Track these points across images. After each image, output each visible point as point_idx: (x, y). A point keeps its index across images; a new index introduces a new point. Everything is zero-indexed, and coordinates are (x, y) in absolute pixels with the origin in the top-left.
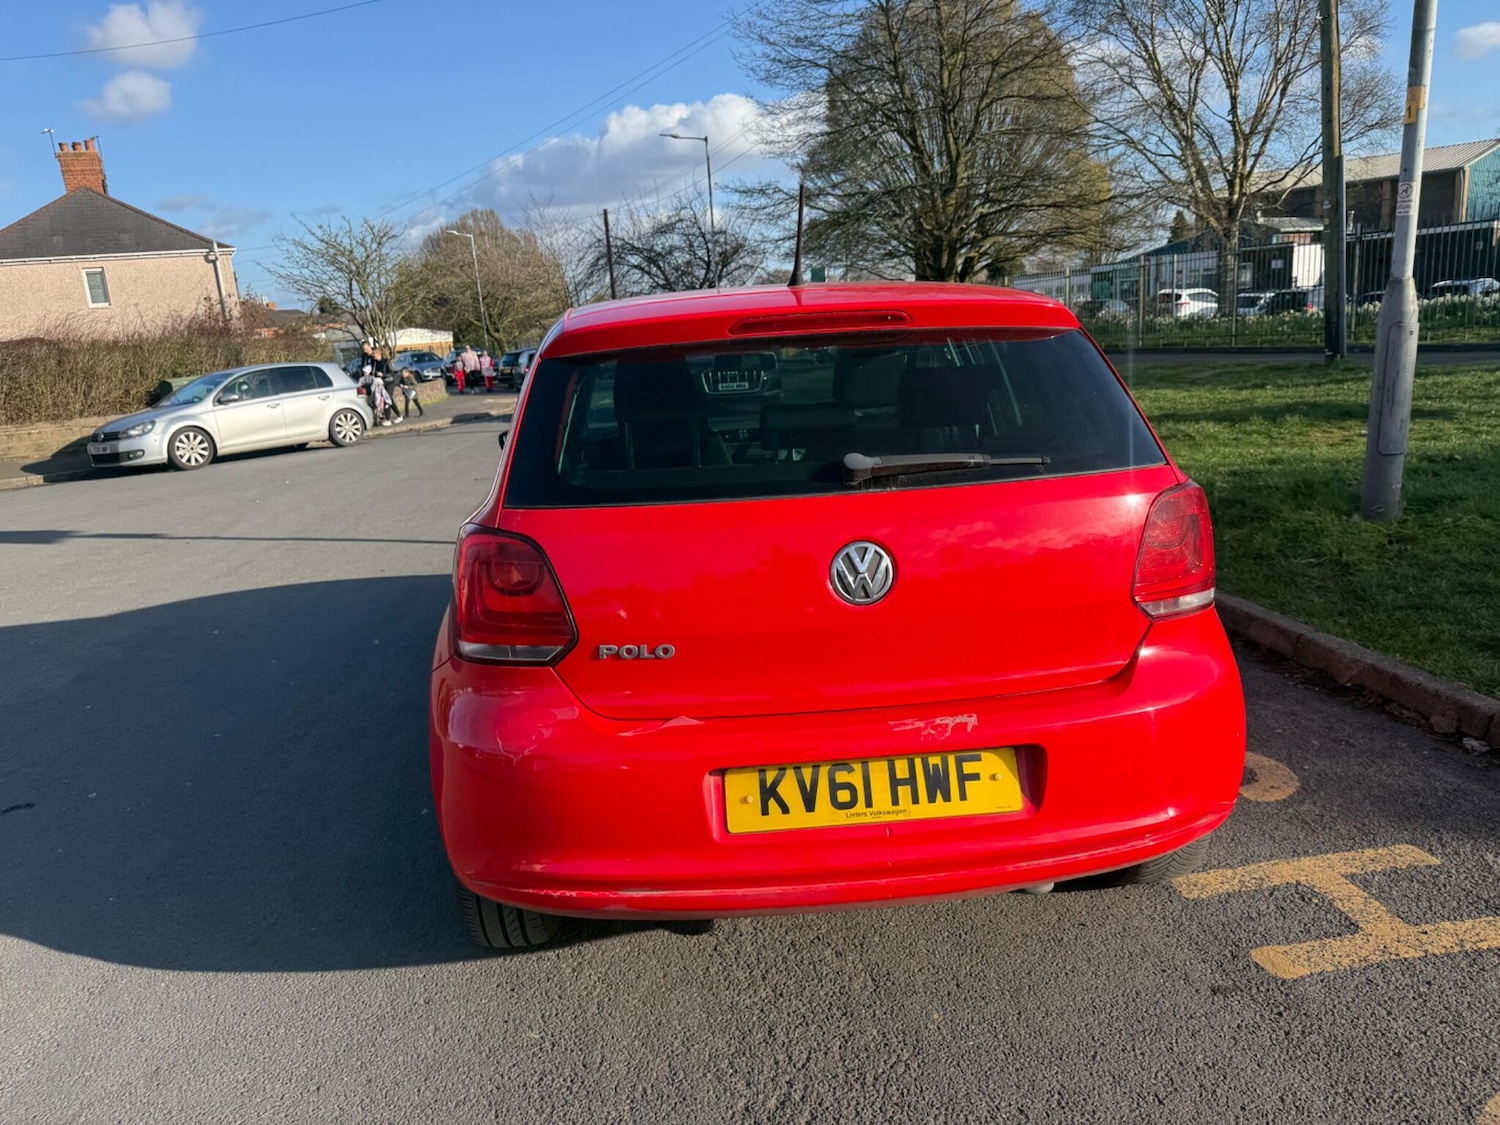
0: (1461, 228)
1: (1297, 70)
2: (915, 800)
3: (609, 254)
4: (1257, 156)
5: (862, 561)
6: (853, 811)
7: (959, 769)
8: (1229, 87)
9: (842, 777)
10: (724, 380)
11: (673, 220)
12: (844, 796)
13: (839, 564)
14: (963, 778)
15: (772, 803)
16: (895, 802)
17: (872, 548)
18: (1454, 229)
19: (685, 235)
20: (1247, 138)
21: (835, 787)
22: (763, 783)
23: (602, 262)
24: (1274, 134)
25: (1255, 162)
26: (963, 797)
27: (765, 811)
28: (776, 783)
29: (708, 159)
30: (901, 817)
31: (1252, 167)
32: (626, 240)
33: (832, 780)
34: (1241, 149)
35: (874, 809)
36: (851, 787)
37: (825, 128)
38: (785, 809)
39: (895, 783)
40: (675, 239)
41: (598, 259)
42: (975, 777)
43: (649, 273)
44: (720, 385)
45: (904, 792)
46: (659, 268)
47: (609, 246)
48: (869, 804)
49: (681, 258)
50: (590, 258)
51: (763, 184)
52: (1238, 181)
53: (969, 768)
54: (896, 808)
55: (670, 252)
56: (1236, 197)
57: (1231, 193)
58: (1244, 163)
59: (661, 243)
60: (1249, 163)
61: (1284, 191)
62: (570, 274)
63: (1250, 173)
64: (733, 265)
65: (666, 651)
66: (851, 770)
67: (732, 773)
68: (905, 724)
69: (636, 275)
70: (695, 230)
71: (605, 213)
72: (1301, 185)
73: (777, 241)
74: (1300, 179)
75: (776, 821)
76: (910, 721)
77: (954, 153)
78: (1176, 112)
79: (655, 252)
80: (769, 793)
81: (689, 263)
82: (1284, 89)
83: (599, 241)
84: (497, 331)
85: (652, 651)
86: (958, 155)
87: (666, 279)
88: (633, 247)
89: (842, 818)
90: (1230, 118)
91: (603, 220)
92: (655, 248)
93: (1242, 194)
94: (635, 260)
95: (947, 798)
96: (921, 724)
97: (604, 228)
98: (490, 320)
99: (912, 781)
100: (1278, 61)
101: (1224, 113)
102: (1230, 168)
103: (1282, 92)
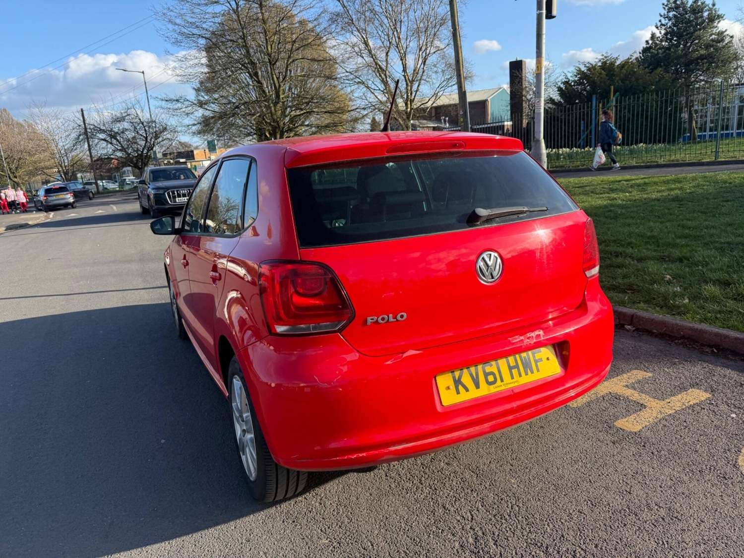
0: (489, 125)
1: (429, 54)
2: (520, 375)
3: (86, 133)
4: (416, 91)
5: (490, 260)
6: (496, 385)
7: (534, 357)
8: (402, 60)
9: (488, 369)
10: (179, 196)
11: (124, 115)
12: (491, 378)
13: (481, 263)
14: (536, 362)
15: (460, 387)
16: (513, 378)
17: (493, 254)
18: (486, 126)
19: (132, 123)
20: (412, 82)
21: (486, 375)
22: (454, 378)
23: (81, 137)
24: (422, 82)
25: (416, 94)
26: (538, 371)
27: (458, 392)
28: (460, 377)
29: (145, 83)
30: (516, 384)
31: (415, 96)
32: (96, 125)
33: (484, 371)
34: (409, 88)
35: (505, 383)
36: (492, 373)
37: (206, 70)
38: (467, 390)
39: (511, 368)
40: (126, 125)
41: (80, 135)
42: (541, 360)
43: (111, 143)
44: (177, 199)
45: (515, 371)
46: (118, 141)
47: (86, 129)
48: (502, 381)
49: (130, 135)
50: (74, 135)
51: (178, 97)
52: (409, 102)
53: (538, 356)
54: (513, 380)
55: (123, 132)
56: (409, 110)
57: (407, 108)
58: (411, 94)
59: (117, 127)
60: (413, 95)
61: (427, 108)
62: (61, 144)
63: (414, 99)
64: (160, 139)
65: (402, 317)
66: (491, 365)
67: (439, 375)
68: (516, 339)
69: (104, 144)
70: (137, 120)
71: (82, 111)
72: (435, 105)
73: (188, 126)
74: (434, 102)
75: (464, 397)
76: (517, 337)
77: (277, 85)
78: (381, 71)
79: (114, 131)
80: (458, 382)
81: (134, 138)
82: (425, 62)
83: (80, 126)
84: (16, 177)
85: (395, 317)
86: (280, 86)
87: (122, 146)
88: (101, 130)
89: (493, 389)
90: (403, 74)
91: (81, 115)
92: (114, 129)
93: (411, 109)
94: (102, 136)
95: (532, 372)
96: (522, 338)
97: (82, 119)
98: (11, 172)
99: (517, 366)
100: (420, 49)
101: (401, 72)
102: (405, 96)
103: (424, 63)
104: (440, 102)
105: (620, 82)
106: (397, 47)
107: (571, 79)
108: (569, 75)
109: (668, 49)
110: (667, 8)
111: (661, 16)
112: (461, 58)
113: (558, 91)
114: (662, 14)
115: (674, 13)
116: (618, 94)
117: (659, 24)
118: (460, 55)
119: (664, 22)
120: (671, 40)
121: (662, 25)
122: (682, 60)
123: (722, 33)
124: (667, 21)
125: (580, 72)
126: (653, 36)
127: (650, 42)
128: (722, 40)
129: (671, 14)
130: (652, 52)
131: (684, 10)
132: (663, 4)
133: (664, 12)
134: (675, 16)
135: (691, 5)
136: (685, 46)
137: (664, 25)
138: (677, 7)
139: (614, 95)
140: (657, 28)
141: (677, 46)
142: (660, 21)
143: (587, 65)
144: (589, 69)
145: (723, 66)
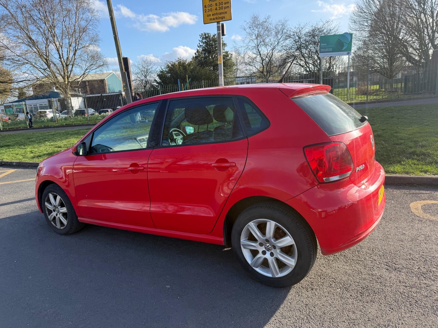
4: (71, 71)
20: (67, 66)
24: (75, 66)
25: (71, 73)
31: (70, 74)
52: (66, 78)
56: (66, 82)
57: (65, 81)
58: (68, 73)
60: (69, 73)
61: (79, 82)
63: (70, 76)
72: (84, 80)
74: (83, 79)
90: (60, 60)
93: (68, 82)
100: (70, 46)
101: (58, 58)
102: (63, 74)
103: (75, 54)
104: (87, 79)
105: (190, 73)
106: (54, 42)
107: (164, 70)
108: (163, 67)
109: (205, 58)
110: (202, 37)
111: (200, 41)
112: (120, 53)
113: (158, 76)
114: (200, 40)
115: (205, 40)
116: (190, 79)
117: (199, 46)
118: (120, 51)
119: (201, 44)
120: (205, 54)
121: (200, 45)
122: (213, 64)
123: (228, 52)
124: (203, 44)
125: (168, 66)
126: (198, 51)
127: (197, 54)
128: (228, 56)
129: (204, 41)
130: (199, 59)
131: (210, 39)
132: (200, 35)
133: (201, 39)
134: (205, 41)
135: (212, 37)
136: (212, 57)
137: (201, 46)
138: (206, 38)
139: (188, 80)
140: (198, 47)
141: (209, 56)
142: (199, 44)
143: (172, 63)
144: (172, 65)
145: (230, 68)
